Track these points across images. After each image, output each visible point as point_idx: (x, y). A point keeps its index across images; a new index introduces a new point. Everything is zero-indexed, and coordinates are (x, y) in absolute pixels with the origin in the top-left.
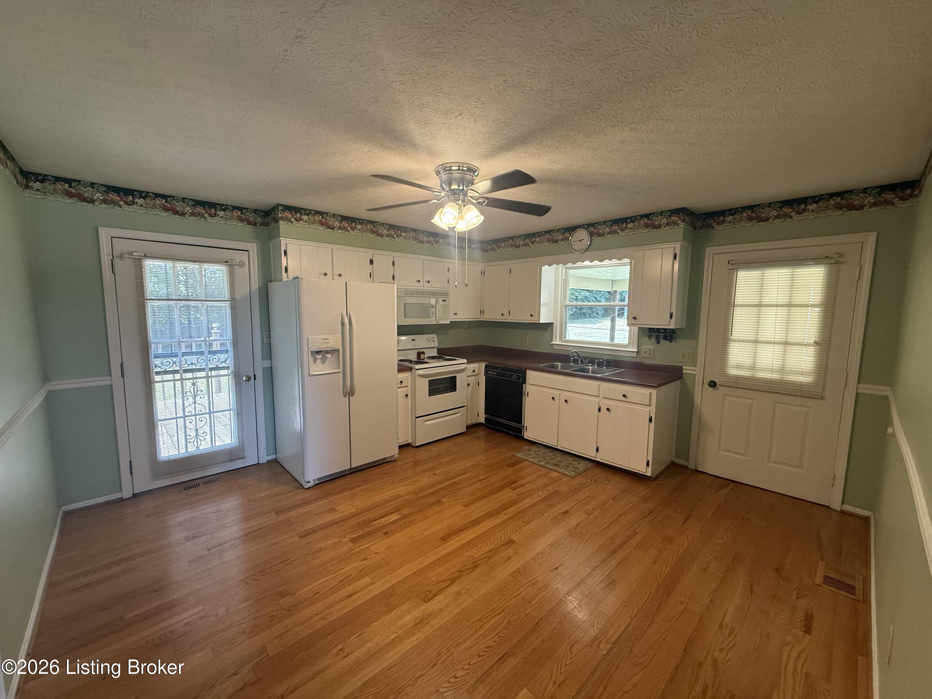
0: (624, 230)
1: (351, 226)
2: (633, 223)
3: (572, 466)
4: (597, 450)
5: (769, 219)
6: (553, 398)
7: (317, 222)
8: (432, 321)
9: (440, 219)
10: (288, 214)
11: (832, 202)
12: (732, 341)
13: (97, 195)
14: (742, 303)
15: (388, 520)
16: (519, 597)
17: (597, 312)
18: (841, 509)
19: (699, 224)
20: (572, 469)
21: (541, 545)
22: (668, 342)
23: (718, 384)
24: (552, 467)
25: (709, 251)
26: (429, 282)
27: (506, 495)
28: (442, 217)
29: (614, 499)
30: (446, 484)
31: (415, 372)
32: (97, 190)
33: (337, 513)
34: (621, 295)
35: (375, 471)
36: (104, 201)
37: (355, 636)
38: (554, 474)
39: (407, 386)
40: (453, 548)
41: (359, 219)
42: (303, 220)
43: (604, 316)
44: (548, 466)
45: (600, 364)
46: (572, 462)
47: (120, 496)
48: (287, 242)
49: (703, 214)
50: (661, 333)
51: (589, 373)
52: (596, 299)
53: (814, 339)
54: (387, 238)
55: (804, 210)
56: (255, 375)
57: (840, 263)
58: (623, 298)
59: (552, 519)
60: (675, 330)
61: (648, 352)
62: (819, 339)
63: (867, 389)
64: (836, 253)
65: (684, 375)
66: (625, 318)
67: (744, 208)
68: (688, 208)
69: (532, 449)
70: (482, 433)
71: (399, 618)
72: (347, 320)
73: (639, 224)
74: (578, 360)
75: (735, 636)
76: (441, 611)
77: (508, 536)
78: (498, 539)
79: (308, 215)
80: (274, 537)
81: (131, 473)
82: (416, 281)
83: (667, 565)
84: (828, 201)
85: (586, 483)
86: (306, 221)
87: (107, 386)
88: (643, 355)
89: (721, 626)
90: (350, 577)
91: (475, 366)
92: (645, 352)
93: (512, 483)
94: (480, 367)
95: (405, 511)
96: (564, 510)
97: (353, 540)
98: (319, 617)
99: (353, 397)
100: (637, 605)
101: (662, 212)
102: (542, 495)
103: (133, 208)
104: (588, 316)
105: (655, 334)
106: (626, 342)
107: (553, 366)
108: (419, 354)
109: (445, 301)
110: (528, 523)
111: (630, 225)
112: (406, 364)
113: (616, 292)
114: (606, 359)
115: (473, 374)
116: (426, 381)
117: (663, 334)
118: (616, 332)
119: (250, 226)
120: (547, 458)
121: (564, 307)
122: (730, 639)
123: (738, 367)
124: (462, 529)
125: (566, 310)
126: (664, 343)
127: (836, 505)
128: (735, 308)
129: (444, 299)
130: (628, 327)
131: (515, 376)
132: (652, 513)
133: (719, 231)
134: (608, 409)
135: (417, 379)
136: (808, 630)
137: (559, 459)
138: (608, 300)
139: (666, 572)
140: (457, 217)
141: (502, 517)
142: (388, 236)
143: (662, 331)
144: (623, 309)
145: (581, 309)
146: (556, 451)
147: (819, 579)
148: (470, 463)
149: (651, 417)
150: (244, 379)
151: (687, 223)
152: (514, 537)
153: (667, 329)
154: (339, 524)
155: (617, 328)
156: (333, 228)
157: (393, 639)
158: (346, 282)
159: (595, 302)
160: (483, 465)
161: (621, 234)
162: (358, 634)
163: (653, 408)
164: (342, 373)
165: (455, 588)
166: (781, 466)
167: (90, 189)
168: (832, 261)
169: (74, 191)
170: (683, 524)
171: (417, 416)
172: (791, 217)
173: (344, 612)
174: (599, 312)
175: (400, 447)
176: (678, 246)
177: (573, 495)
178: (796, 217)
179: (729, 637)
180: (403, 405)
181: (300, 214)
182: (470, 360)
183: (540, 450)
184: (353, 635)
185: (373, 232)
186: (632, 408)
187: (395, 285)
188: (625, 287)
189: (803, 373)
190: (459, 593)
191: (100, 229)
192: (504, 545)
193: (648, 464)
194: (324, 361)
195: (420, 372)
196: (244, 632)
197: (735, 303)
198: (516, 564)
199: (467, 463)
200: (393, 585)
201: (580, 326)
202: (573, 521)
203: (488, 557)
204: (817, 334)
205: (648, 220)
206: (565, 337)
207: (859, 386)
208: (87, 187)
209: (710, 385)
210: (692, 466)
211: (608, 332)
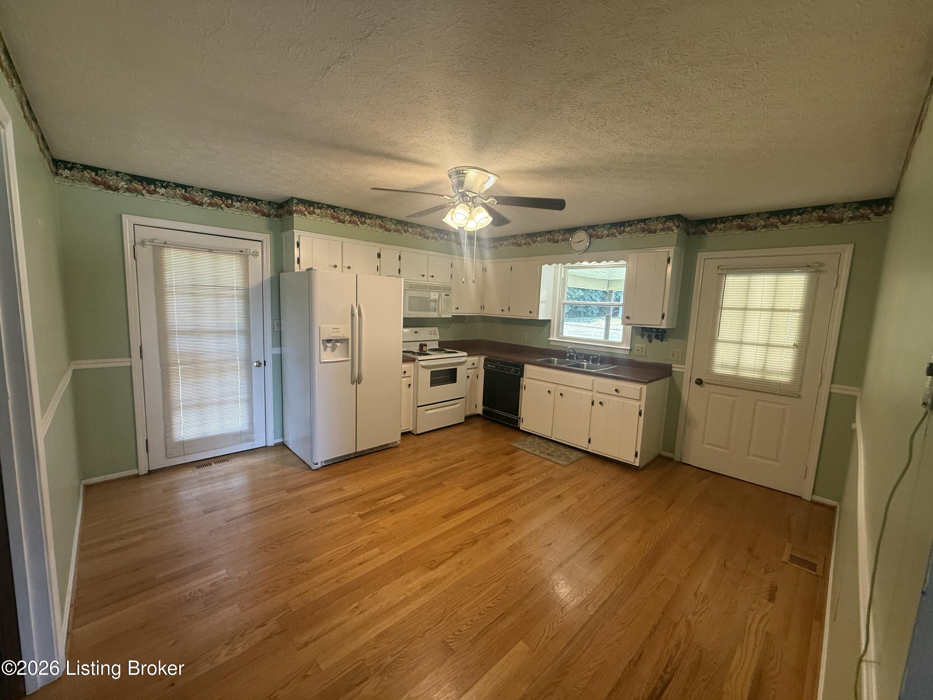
0: (622, 234)
1: (360, 220)
2: (630, 227)
3: (565, 456)
4: (589, 441)
5: (757, 228)
6: (549, 392)
7: (329, 215)
8: (434, 315)
9: (452, 219)
10: (301, 208)
11: (815, 214)
12: (720, 342)
13: (121, 184)
14: (729, 306)
15: (392, 500)
16: (515, 567)
17: (592, 312)
18: (811, 499)
19: (692, 230)
20: (565, 459)
21: (536, 524)
22: (659, 341)
23: (704, 381)
24: (545, 456)
25: (701, 256)
26: (433, 276)
27: (504, 480)
28: (454, 217)
29: (604, 486)
30: (447, 469)
31: (418, 363)
32: (121, 178)
33: (344, 492)
34: (616, 295)
35: (379, 455)
36: (128, 190)
37: (368, 597)
38: (548, 463)
39: (410, 376)
40: (454, 525)
41: (369, 214)
42: (316, 213)
43: (598, 315)
44: (542, 455)
45: (594, 361)
46: (565, 452)
47: (137, 472)
48: (300, 234)
49: (696, 221)
50: (653, 332)
51: (584, 368)
52: (591, 298)
53: (794, 342)
54: (395, 233)
55: (789, 221)
56: (265, 362)
57: (820, 271)
58: (618, 298)
59: (546, 502)
60: (666, 330)
61: (640, 350)
62: (798, 342)
63: (838, 389)
64: (817, 263)
65: (673, 373)
66: (619, 318)
67: (735, 217)
68: (683, 215)
69: (527, 440)
70: (479, 423)
71: (408, 582)
72: (356, 311)
73: (636, 228)
74: (574, 356)
75: (708, 602)
76: (445, 577)
77: (505, 516)
78: (495, 518)
79: (320, 208)
80: (287, 512)
81: (147, 451)
82: (421, 275)
83: (650, 543)
84: (812, 213)
85: (577, 471)
86: (318, 215)
87: (127, 367)
88: (635, 352)
89: (696, 595)
90: (359, 548)
91: (475, 359)
92: (638, 350)
93: (509, 470)
94: (479, 360)
95: (409, 492)
96: (557, 494)
97: (361, 516)
98: (334, 580)
99: (360, 384)
100: (622, 575)
101: (658, 218)
102: (536, 480)
103: (155, 197)
104: (583, 315)
105: (647, 334)
106: (620, 340)
107: (550, 361)
108: (421, 346)
109: (448, 295)
110: (524, 505)
111: (628, 229)
112: (410, 355)
113: (611, 291)
114: (601, 356)
115: (473, 367)
116: (428, 373)
117: (655, 333)
118: (611, 331)
119: (264, 217)
120: (541, 448)
121: (562, 305)
122: (703, 605)
123: (723, 366)
124: (462, 509)
125: (564, 307)
126: (656, 342)
127: (807, 495)
128: (722, 311)
129: (447, 294)
130: (622, 326)
131: (513, 369)
132: (638, 498)
133: (711, 238)
134: (601, 403)
135: (419, 370)
136: (771, 599)
137: (553, 449)
138: (603, 299)
139: (649, 549)
140: (468, 217)
141: (500, 499)
142: (395, 231)
143: (654, 330)
144: (618, 309)
145: (576, 308)
146: (550, 442)
147: (786, 557)
148: (469, 450)
149: (641, 410)
150: (255, 364)
151: (681, 229)
152: (510, 517)
153: (659, 329)
154: (347, 502)
155: (611, 327)
156: (344, 222)
157: (402, 600)
158: (357, 275)
159: (590, 301)
160: (481, 453)
161: (619, 236)
162: (371, 595)
163: (643, 403)
164: (350, 362)
165: (457, 559)
166: (758, 459)
167: (115, 178)
168: (812, 270)
169: (100, 179)
170: (667, 509)
171: (418, 405)
172: (777, 227)
173: (357, 576)
174: (594, 311)
175: (403, 434)
176: (671, 251)
177: (566, 482)
178: (782, 227)
179: (702, 603)
180: (407, 395)
181: (313, 208)
182: (470, 354)
183: (536, 441)
184: (366, 596)
185: (381, 227)
186: (624, 402)
187: (403, 279)
188: (621, 287)
189: (783, 373)
190: (461, 563)
191: (124, 216)
192: (501, 523)
193: (636, 455)
194: (333, 349)
195: (423, 363)
196: (267, 592)
197: (723, 306)
198: (512, 540)
199: (465, 451)
200: (401, 555)
201: (575, 324)
202: (566, 504)
203: (487, 533)
204: (796, 337)
205: (645, 225)
206: (562, 334)
207: (832, 386)
208: (112, 176)
209: (697, 383)
210: (677, 459)
211: (603, 331)
